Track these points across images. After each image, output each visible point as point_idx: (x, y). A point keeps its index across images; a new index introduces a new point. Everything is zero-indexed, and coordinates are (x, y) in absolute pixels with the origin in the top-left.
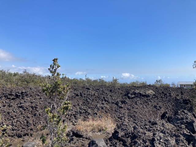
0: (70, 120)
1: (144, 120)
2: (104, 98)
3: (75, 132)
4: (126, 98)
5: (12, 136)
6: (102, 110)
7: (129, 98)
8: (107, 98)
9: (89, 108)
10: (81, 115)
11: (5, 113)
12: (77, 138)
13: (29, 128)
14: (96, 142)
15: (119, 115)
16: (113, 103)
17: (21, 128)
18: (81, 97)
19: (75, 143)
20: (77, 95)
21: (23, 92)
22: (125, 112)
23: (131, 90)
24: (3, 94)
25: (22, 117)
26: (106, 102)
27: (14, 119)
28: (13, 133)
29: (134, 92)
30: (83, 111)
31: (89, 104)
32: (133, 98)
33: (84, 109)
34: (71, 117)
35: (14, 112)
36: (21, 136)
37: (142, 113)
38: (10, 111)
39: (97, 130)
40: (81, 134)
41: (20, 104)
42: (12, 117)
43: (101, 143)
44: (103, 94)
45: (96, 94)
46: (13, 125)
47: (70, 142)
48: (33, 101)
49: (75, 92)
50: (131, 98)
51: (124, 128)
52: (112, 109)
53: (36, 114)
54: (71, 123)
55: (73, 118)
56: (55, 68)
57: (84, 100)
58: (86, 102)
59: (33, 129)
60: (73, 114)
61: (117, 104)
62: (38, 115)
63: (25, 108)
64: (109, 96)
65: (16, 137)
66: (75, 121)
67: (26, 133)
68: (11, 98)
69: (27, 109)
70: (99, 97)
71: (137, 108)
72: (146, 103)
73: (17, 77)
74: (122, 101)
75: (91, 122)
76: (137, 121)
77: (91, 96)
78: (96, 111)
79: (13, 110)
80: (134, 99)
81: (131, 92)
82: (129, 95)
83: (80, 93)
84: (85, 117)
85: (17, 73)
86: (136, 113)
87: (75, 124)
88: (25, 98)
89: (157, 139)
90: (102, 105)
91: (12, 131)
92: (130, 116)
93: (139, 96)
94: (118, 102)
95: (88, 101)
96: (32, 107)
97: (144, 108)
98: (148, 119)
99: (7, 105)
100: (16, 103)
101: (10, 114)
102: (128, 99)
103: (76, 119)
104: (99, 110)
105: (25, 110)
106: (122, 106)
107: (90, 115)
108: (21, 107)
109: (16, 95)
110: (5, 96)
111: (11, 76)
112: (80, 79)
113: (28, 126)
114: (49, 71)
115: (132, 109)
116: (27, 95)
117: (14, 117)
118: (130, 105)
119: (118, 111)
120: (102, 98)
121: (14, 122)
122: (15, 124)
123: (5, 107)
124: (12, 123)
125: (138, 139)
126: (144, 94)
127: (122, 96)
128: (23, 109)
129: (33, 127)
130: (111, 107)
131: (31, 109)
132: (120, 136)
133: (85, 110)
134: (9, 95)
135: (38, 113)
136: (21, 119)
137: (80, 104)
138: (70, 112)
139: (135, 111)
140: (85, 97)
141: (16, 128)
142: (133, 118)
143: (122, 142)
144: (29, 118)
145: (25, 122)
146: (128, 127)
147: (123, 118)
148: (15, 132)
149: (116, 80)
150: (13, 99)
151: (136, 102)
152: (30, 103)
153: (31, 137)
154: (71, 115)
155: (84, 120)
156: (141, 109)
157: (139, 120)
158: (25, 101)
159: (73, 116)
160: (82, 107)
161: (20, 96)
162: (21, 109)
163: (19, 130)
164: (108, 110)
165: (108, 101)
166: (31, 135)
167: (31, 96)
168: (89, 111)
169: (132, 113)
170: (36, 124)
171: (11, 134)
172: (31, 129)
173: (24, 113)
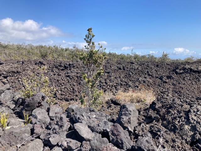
0: (111, 90)
1: (191, 97)
2: (148, 72)
3: (114, 100)
4: (173, 73)
5: (61, 100)
6: (144, 83)
7: (177, 73)
8: (151, 72)
9: (130, 81)
10: (122, 86)
11: (55, 81)
12: (115, 106)
13: (75, 94)
14: (127, 107)
15: (162, 90)
16: (157, 77)
17: (68, 94)
18: (124, 71)
19: (113, 109)
20: (120, 69)
21: (71, 64)
22: (170, 87)
23: (181, 65)
24: (55, 65)
25: (69, 85)
26: (150, 77)
27: (62, 86)
28: (61, 97)
29: (183, 67)
30: (124, 83)
31: (130, 77)
32: (181, 73)
33: (125, 81)
34: (112, 87)
35: (62, 80)
36: (68, 100)
37: (190, 89)
38: (59, 79)
39: (135, 101)
40: (119, 102)
41: (67, 74)
42: (61, 84)
43: (131, 107)
44: (147, 68)
45: (139, 68)
46: (61, 91)
47: (108, 108)
48: (78, 72)
49: (119, 66)
50: (179, 74)
51: (164, 101)
52: (155, 84)
53: (80, 83)
54: (112, 93)
55: (114, 89)
56: (90, 38)
57: (126, 73)
58: (128, 75)
59: (78, 96)
60: (114, 85)
61: (161, 78)
62: (82, 84)
63: (71, 77)
64: (153, 70)
65: (64, 101)
66: (115, 92)
67: (72, 98)
68: (61, 69)
69: (73, 78)
70: (142, 71)
71: (184, 84)
72: (197, 79)
73: (68, 52)
74: (168, 76)
75: (130, 93)
76: (182, 97)
77: (134, 70)
78: (137, 84)
79: (62, 78)
80: (182, 75)
81: (180, 68)
82: (177, 70)
83: (123, 67)
84: (125, 89)
85: (68, 48)
86: (183, 89)
87: (116, 94)
88: (73, 69)
89: (194, 111)
90: (144, 79)
91: (61, 96)
92: (175, 91)
93: (189, 72)
94: (162, 76)
95: (130, 75)
96: (77, 77)
97: (192, 84)
98: (196, 96)
99: (56, 74)
100: (64, 73)
101: (59, 82)
102: (176, 75)
103: (117, 90)
104: (141, 83)
105: (71, 79)
106: (167, 81)
107: (131, 87)
108: (68, 76)
109: (65, 66)
110: (56, 67)
111: (63, 51)
112: (128, 54)
113: (73, 92)
114: (85, 41)
115: (177, 84)
116: (74, 67)
117: (63, 85)
118: (176, 81)
119: (161, 86)
120: (145, 72)
121: (63, 88)
122: (63, 90)
123: (55, 76)
124: (61, 89)
125: (172, 109)
126: (196, 69)
127: (170, 72)
128: (70, 78)
129: (77, 93)
130: (154, 81)
131: (76, 79)
132: (157, 107)
133: (126, 83)
134: (59, 66)
135: (82, 82)
136: (68, 86)
137: (121, 77)
138: (111, 83)
139: (181, 87)
140: (127, 71)
141: (64, 93)
142: (178, 94)
143: (156, 112)
144: (74, 86)
145: (72, 89)
146: (168, 100)
147: (167, 93)
148: (63, 96)
149: (166, 56)
150: (62, 70)
151: (184, 78)
152: (76, 74)
153: (76, 102)
154: (112, 86)
155: (124, 91)
156: (189, 85)
157: (185, 97)
158: (71, 72)
159: (114, 87)
160: (123, 80)
161: (68, 67)
162: (68, 78)
163: (66, 95)
164: (151, 84)
165: (152, 76)
166: (76, 100)
167: (77, 67)
168: (130, 83)
169: (177, 88)
170: (80, 91)
171: (60, 98)
172: (77, 96)
173: (70, 81)
